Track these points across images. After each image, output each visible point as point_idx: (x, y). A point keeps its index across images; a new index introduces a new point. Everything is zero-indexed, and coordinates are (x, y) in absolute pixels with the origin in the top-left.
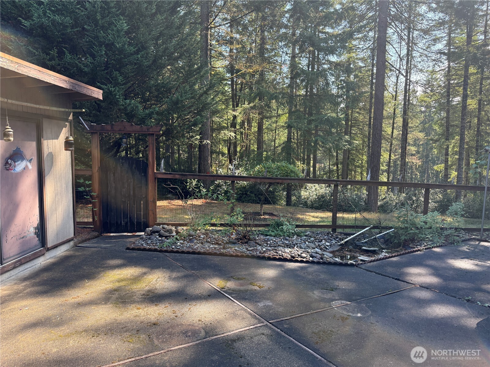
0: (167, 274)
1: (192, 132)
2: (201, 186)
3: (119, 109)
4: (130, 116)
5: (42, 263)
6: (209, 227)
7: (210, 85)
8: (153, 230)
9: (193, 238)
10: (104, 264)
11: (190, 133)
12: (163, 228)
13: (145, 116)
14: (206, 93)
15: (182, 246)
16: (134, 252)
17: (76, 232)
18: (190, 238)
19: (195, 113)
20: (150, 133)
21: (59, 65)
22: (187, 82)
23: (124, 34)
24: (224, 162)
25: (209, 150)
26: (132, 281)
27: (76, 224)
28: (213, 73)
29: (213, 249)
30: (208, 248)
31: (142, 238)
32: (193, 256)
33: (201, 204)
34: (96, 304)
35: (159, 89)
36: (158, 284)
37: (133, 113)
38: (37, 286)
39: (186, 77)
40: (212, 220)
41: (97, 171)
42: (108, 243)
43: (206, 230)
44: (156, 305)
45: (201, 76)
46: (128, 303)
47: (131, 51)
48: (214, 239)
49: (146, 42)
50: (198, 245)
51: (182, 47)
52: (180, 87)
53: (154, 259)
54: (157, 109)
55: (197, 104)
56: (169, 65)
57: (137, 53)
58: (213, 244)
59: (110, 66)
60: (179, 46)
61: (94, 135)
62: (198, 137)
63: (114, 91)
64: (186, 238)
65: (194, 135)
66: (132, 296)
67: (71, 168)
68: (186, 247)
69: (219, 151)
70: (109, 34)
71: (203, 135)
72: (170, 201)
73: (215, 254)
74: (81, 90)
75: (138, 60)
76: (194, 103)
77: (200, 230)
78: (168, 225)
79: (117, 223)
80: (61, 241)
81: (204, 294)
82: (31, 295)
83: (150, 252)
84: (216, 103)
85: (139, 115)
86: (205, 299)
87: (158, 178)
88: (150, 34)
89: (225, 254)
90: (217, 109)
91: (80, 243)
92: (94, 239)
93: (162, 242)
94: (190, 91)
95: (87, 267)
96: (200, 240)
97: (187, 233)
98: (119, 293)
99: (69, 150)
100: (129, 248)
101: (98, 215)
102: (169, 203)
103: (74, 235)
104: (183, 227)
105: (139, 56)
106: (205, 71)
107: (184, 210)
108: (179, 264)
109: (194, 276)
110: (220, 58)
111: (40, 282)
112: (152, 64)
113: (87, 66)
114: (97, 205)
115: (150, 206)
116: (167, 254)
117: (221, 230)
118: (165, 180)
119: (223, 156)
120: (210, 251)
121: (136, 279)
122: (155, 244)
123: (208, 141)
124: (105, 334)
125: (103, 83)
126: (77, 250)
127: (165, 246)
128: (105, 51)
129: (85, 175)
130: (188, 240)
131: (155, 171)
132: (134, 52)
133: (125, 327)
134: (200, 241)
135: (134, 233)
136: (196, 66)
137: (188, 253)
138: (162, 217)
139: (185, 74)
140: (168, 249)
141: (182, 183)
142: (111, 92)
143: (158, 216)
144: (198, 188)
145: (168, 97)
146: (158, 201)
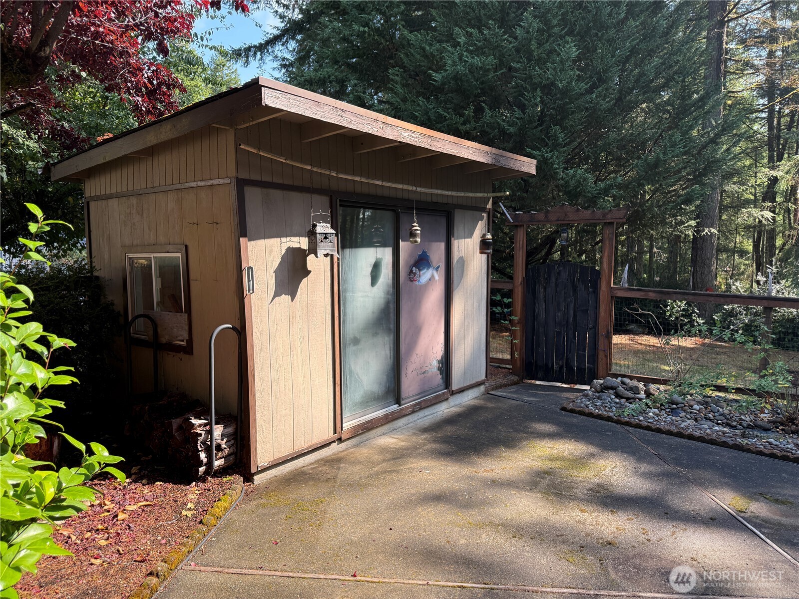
0: (630, 464)
1: (681, 215)
2: (693, 312)
3: (557, 186)
4: (574, 194)
5: (445, 411)
6: (711, 392)
7: (723, 126)
8: (605, 384)
9: (678, 407)
10: (528, 428)
11: (677, 216)
12: (623, 383)
13: (598, 194)
14: (714, 141)
15: (657, 419)
16: (574, 417)
17: (489, 372)
18: (673, 406)
19: (689, 180)
20: (608, 221)
21: (475, 128)
22: (677, 126)
23: (571, 64)
24: (743, 267)
25: (713, 246)
26: (572, 463)
27: (490, 360)
28: (729, 102)
29: (720, 433)
30: (708, 431)
31: (586, 396)
32: (678, 440)
33: (692, 346)
34: (517, 487)
35: (624, 146)
36: (615, 478)
37: (578, 190)
38: (439, 443)
39: (675, 118)
40: (718, 378)
41: (521, 283)
42: (535, 396)
43: (704, 396)
44: (611, 511)
45: (706, 113)
46: (566, 496)
47: (580, 89)
48: (722, 415)
49: (605, 71)
50: (689, 422)
51: (671, 66)
52: (662, 137)
53: (608, 433)
54: (619, 179)
55: (695, 164)
56: (644, 102)
57: (590, 91)
58: (718, 424)
59: (547, 119)
60: (666, 65)
61: (519, 229)
62: (693, 223)
63: (552, 156)
64: (663, 406)
65: (684, 219)
66: (572, 487)
67: (486, 278)
68: (665, 422)
69: (735, 247)
70: (548, 70)
71: (703, 218)
72: (632, 336)
73: (724, 445)
74: (506, 163)
75: (591, 102)
76: (687, 162)
77: (691, 395)
78: (631, 378)
79: (547, 365)
80: (468, 383)
81: (702, 513)
82: (432, 453)
83: (600, 421)
84: (733, 158)
85: (589, 192)
86: (704, 523)
87: (616, 297)
88: (613, 57)
89: (745, 448)
90: (735, 169)
91: (493, 390)
92: (513, 387)
93: (621, 406)
94: (682, 142)
95: (503, 428)
96: (691, 413)
97: (666, 398)
98: (551, 478)
99: (485, 253)
100: (566, 408)
101: (519, 350)
102: (632, 340)
103: (486, 377)
104: (659, 386)
105: (594, 96)
106: (715, 101)
107: (659, 355)
108: (652, 451)
109: (681, 476)
110: (746, 72)
111: (443, 437)
112: (614, 105)
113: (512, 124)
114: (519, 334)
115: (600, 343)
116: (629, 429)
117: (737, 401)
118: (628, 301)
119: (741, 256)
120: (714, 436)
121: (579, 462)
122: (609, 408)
123: (713, 230)
124: (531, 538)
125: (534, 148)
126: (489, 400)
127: (626, 415)
128: (541, 97)
129: (503, 289)
130: (668, 410)
131: (612, 286)
132: (586, 90)
133: (561, 535)
134: (692, 415)
135: (572, 385)
136: (695, 96)
137: (669, 433)
138: (620, 363)
139: (674, 114)
140: (632, 420)
141: (658, 305)
142: (547, 159)
143: (614, 361)
144: (689, 316)
145: (639, 158)
146: (615, 334)
